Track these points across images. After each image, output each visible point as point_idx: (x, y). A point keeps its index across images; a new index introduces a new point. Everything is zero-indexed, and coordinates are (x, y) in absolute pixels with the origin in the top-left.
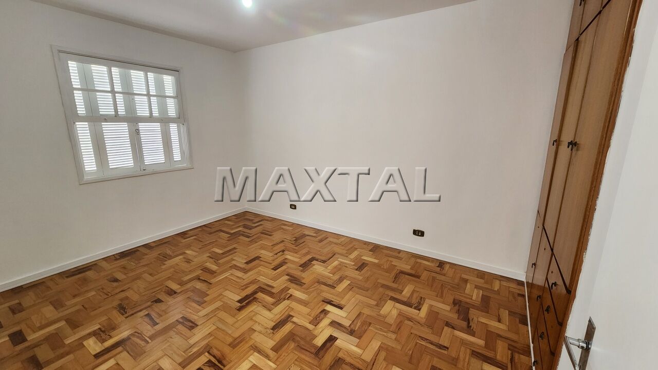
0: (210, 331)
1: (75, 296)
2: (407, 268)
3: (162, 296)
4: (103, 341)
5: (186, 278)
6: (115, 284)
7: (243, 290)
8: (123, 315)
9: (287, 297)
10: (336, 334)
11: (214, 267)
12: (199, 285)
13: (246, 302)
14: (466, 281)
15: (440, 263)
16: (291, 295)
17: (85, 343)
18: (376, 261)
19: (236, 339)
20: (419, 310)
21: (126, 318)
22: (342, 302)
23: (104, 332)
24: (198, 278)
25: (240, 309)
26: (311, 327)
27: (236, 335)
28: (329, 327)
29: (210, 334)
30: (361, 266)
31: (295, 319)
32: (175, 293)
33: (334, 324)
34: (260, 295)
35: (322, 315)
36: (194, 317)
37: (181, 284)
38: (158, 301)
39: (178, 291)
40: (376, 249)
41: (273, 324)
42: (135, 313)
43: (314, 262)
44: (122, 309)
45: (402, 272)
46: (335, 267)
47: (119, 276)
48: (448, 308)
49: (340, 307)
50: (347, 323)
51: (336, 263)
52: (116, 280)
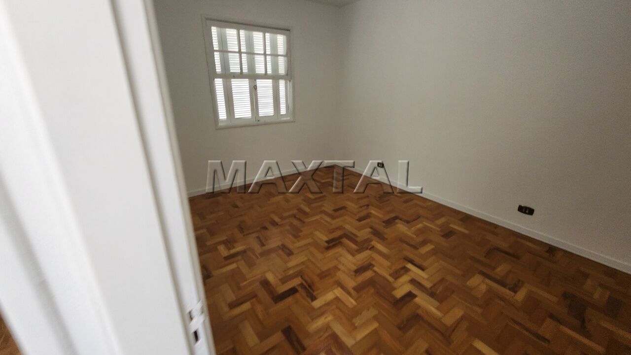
0: (302, 261)
1: (211, 213)
2: (504, 245)
3: (268, 225)
4: (229, 249)
5: (286, 214)
6: (236, 209)
7: (331, 233)
8: (241, 233)
9: (369, 247)
10: (415, 291)
11: (307, 210)
12: (295, 222)
13: (332, 243)
14: (586, 276)
15: (550, 247)
16: (373, 247)
17: (219, 247)
18: (466, 232)
19: (323, 272)
20: (515, 292)
21: (244, 236)
22: (425, 264)
23: (229, 242)
24: (295, 216)
25: (328, 248)
26: (391, 279)
27: (324, 268)
28: (409, 284)
29: (303, 263)
30: (448, 234)
31: (375, 268)
32: (277, 224)
33: (413, 282)
34: (345, 241)
35: (402, 271)
36: (291, 246)
37: (282, 218)
38: (265, 228)
39: (279, 224)
40: (467, 219)
41: (355, 268)
42: (250, 234)
43: (398, 221)
44: (241, 229)
45: (497, 249)
46: (419, 230)
47: (239, 204)
48: (554, 299)
49: (422, 268)
50: (428, 285)
51: (420, 226)
52: (237, 207)
